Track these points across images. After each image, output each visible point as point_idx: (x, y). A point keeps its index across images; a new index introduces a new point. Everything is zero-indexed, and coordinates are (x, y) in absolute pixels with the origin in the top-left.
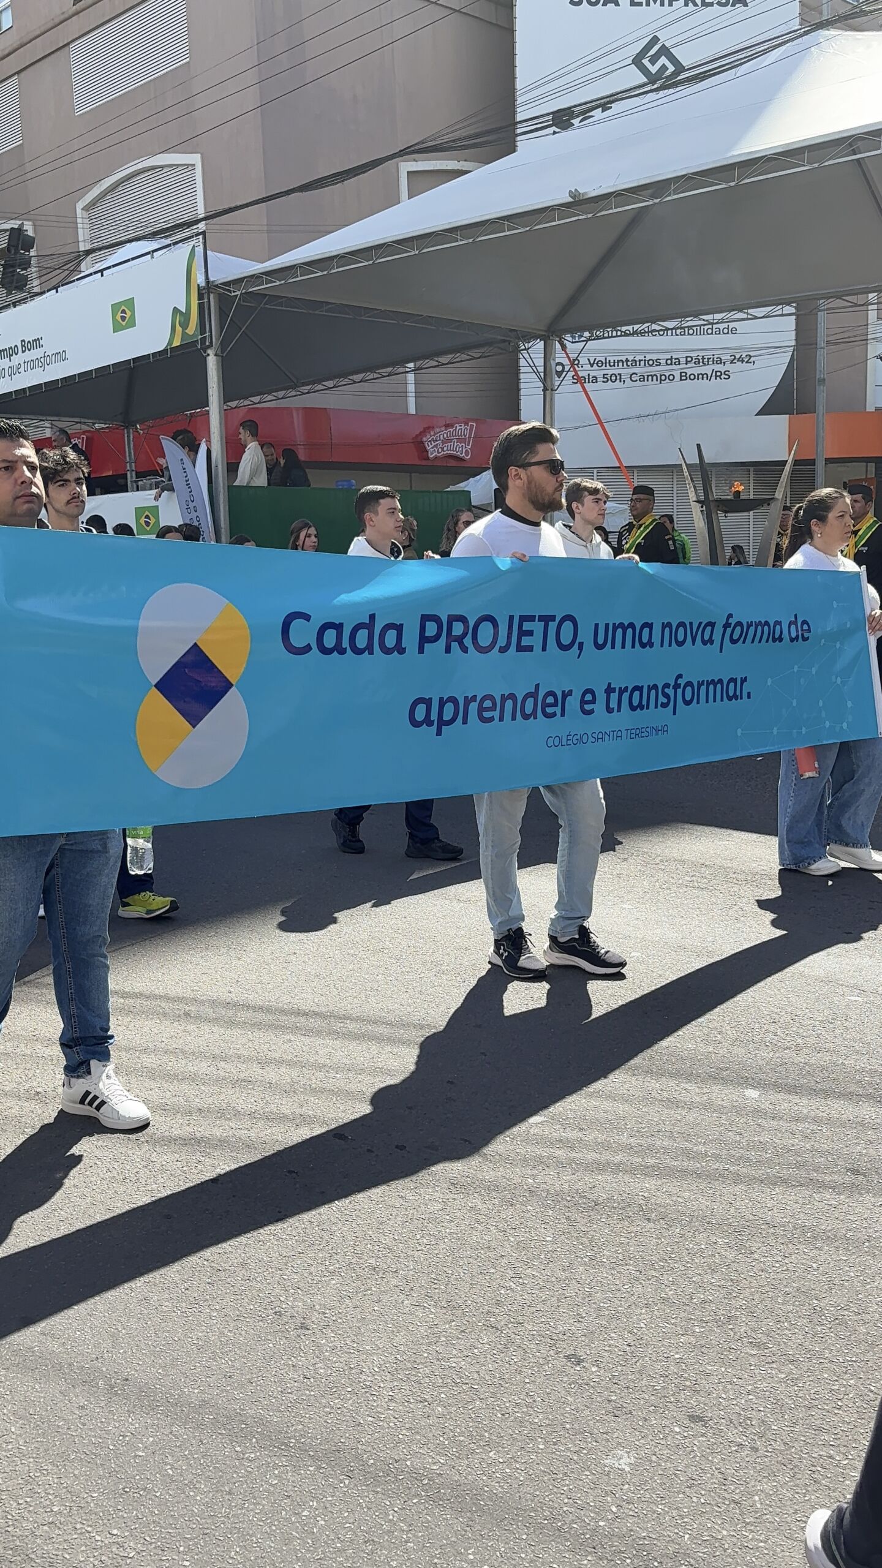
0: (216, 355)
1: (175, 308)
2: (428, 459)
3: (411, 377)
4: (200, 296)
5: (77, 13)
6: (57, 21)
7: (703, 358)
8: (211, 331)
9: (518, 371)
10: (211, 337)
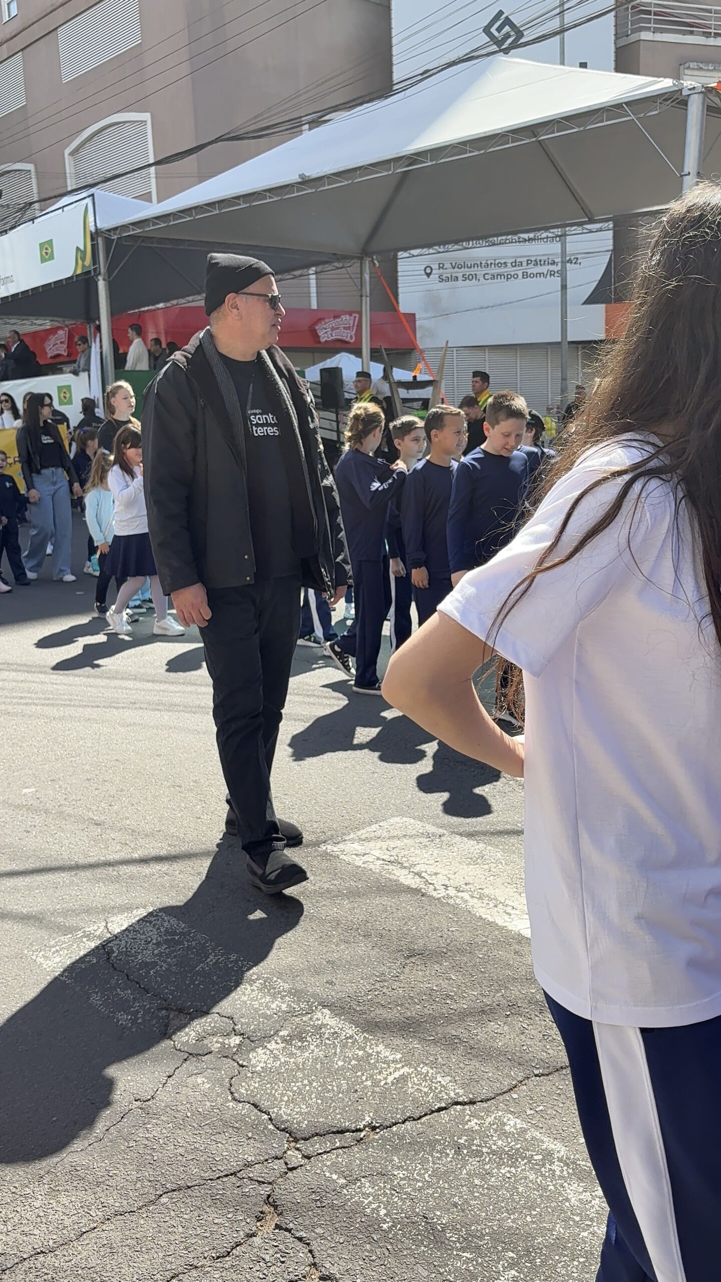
0: (104, 280)
1: (77, 247)
2: (320, 342)
3: (313, 278)
5: (62, 5)
6: (48, 11)
7: (540, 261)
8: (99, 264)
9: (397, 274)
10: (100, 267)
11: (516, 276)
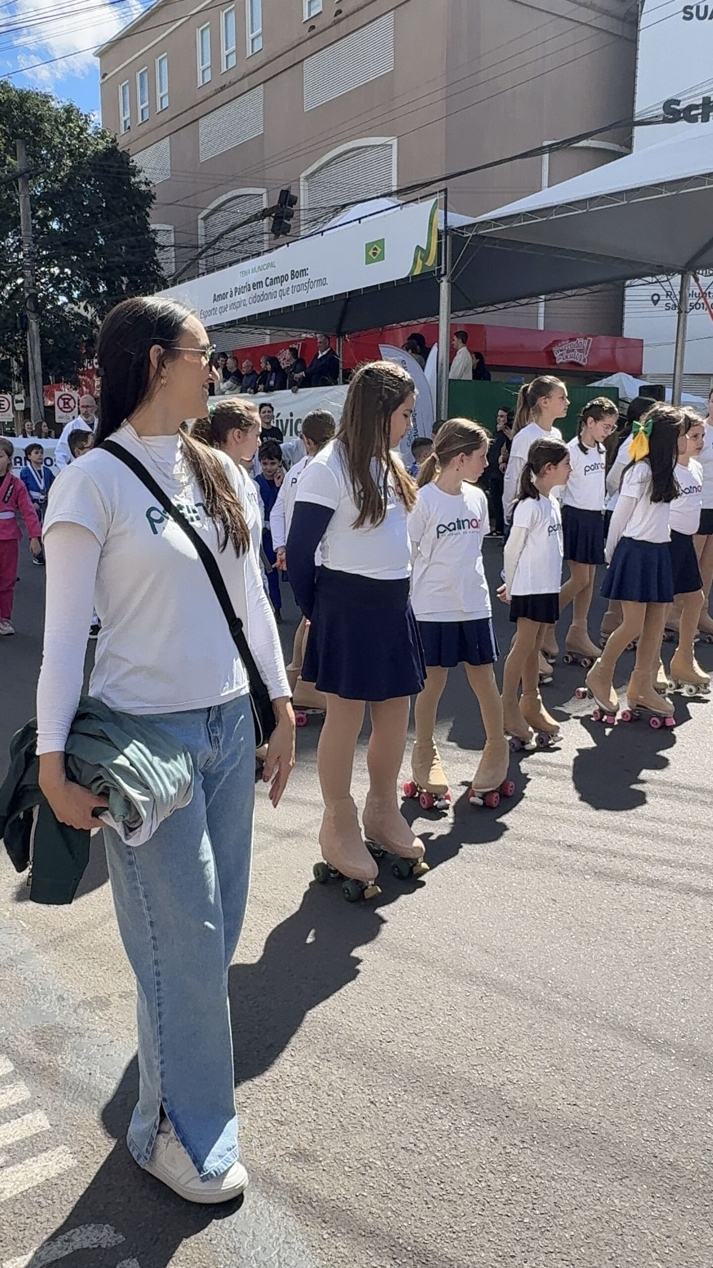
0: (448, 281)
1: (418, 246)
2: (555, 363)
4: (439, 238)
5: (311, 37)
6: (296, 44)
8: (446, 263)
9: (623, 300)
10: (445, 267)
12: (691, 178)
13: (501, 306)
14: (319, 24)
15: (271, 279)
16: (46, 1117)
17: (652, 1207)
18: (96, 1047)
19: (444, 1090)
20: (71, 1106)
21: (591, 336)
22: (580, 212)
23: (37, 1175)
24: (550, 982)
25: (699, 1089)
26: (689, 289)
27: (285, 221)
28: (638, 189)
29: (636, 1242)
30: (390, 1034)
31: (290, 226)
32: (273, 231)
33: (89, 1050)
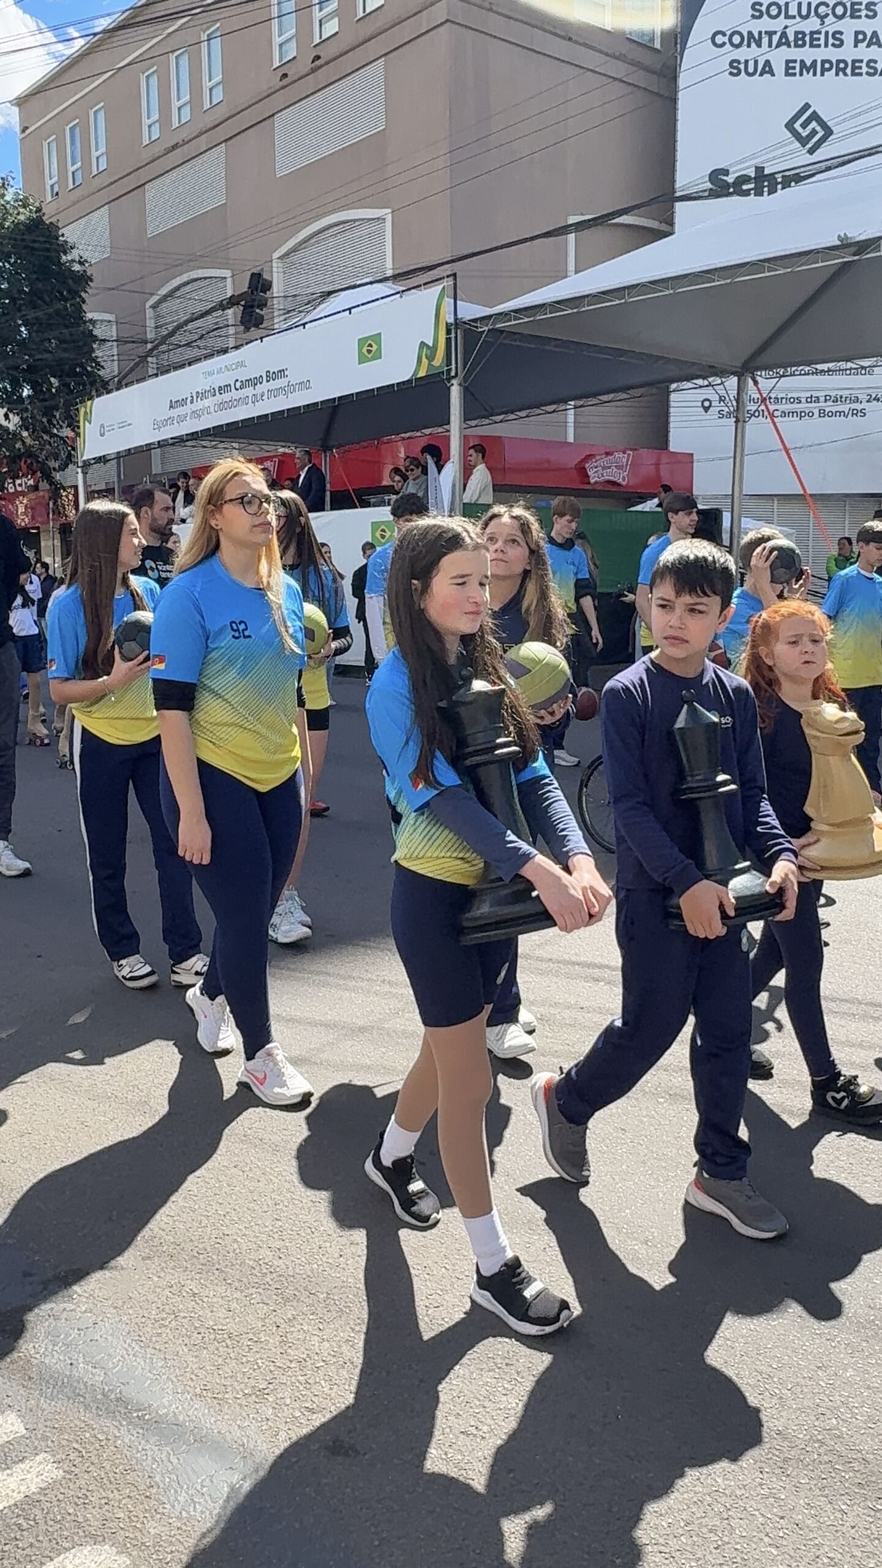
0: (460, 385)
1: (422, 343)
2: (589, 483)
3: (572, 412)
4: (448, 332)
5: (283, 87)
6: (264, 95)
7: (841, 397)
8: (456, 363)
9: (668, 406)
10: (456, 368)
11: (811, 414)
12: (748, 263)
13: (523, 414)
14: (293, 72)
15: (242, 382)
16: (19, 1420)
17: (761, 1485)
18: (76, 1331)
19: (507, 1361)
20: (50, 1404)
21: (631, 450)
22: (618, 302)
23: (13, 1491)
24: (625, 1226)
25: (807, 1344)
26: (747, 394)
27: (258, 311)
28: (685, 276)
29: (745, 1526)
30: (437, 1297)
31: (262, 317)
32: (242, 323)
33: (67, 1335)
